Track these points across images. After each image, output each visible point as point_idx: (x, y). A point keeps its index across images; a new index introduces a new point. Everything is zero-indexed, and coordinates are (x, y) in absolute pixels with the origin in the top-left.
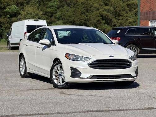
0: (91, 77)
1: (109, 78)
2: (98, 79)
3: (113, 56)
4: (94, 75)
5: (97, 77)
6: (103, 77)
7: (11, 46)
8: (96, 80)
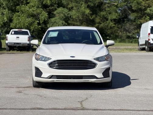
0: (50, 77)
1: (71, 79)
2: (57, 79)
3: (74, 57)
4: (53, 75)
5: (57, 77)
6: (63, 77)
7: (141, 47)
8: (56, 80)
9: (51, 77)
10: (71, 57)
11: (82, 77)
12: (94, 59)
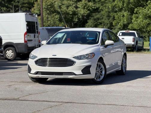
2: (42, 74)
3: (56, 55)
5: (41, 73)
6: (46, 73)
8: (40, 76)
9: (37, 73)
10: (53, 55)
11: (62, 74)
12: (73, 57)
